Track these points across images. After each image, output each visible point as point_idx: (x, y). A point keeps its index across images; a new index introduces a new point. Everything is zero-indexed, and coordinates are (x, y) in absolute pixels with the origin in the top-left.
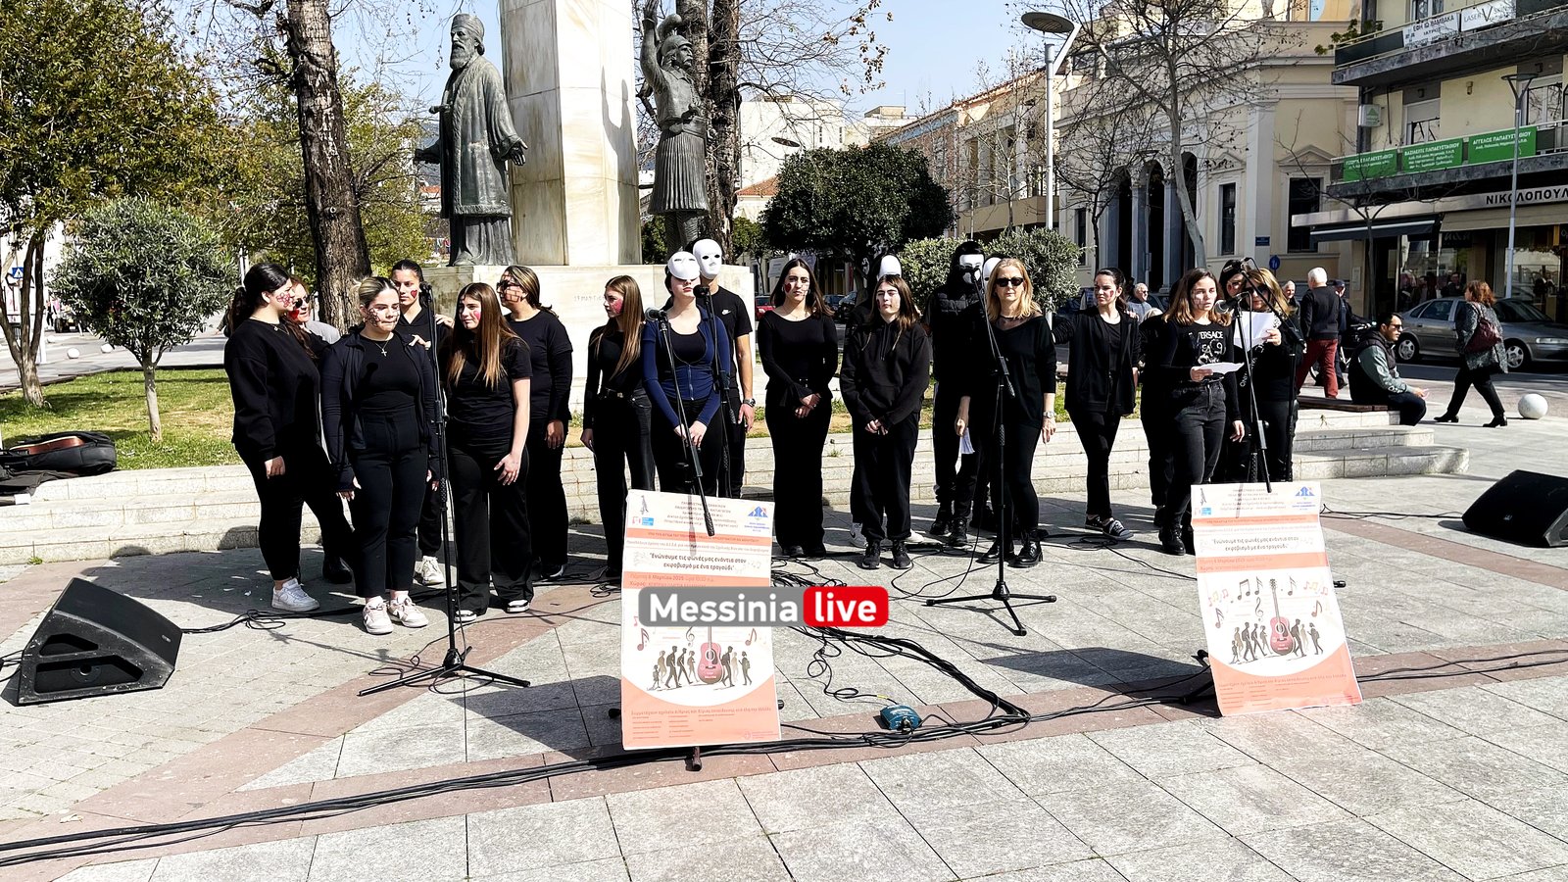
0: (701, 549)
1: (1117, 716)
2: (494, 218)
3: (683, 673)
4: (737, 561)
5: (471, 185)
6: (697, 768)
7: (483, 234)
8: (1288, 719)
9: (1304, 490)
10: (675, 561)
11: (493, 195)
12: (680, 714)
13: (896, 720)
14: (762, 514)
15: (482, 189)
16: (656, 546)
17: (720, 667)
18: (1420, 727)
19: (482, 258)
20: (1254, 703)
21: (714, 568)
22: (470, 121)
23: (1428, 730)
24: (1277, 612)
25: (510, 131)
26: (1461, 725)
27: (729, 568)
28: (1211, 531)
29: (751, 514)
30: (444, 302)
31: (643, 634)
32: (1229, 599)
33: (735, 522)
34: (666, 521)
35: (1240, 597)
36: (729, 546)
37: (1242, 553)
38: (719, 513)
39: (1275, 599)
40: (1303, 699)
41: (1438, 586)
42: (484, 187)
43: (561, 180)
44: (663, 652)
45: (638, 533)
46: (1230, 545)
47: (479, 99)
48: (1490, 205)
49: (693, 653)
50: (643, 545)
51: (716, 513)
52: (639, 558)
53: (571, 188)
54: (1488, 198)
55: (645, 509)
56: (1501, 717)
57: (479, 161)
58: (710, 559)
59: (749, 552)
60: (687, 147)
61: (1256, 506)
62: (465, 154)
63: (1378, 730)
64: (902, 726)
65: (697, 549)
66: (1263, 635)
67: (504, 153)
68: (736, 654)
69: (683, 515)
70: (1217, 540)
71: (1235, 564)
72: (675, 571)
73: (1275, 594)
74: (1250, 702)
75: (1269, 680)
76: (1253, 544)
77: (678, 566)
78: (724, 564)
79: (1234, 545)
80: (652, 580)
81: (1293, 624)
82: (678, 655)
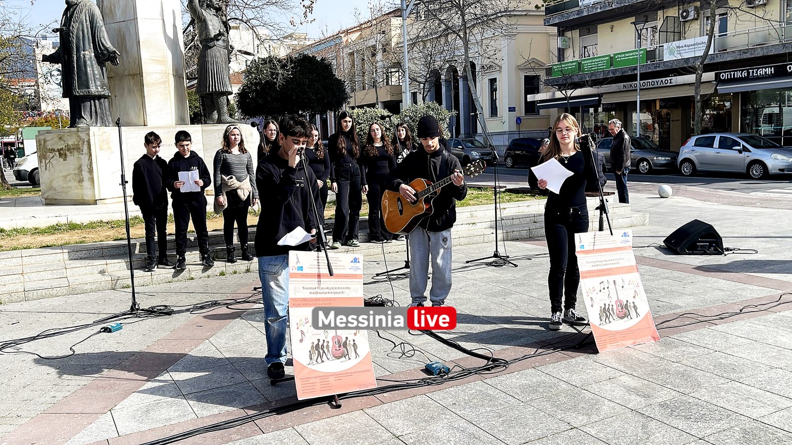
0: (325, 283)
1: (547, 358)
2: (99, 97)
3: (324, 354)
4: (346, 288)
5: (84, 77)
6: (339, 406)
7: (93, 108)
8: (630, 351)
9: (625, 233)
10: (314, 291)
11: (98, 83)
12: (325, 378)
13: (437, 370)
14: (358, 262)
15: (91, 80)
16: (305, 283)
17: (343, 349)
18: (691, 349)
19: (93, 123)
20: (611, 345)
21: (335, 293)
22: (81, 38)
23: (695, 350)
24: (618, 298)
25: (109, 45)
26: (710, 347)
27: (343, 292)
28: (585, 257)
29: (352, 262)
30: (69, 150)
31: (302, 333)
32: (596, 292)
33: (344, 266)
34: (309, 268)
35: (600, 291)
36: (343, 281)
37: (599, 268)
38: (336, 262)
39: (616, 291)
40: (633, 341)
41: (664, 281)
42: (93, 79)
43: (141, 74)
44: (313, 343)
45: (295, 275)
46: (593, 264)
47: (87, 25)
48: (625, 89)
49: (328, 342)
50: (298, 283)
51: (334, 262)
52: (297, 290)
53: (147, 79)
54: (624, 85)
55: (298, 262)
56: (726, 341)
57: (88, 62)
58: (333, 288)
59: (353, 283)
60: (218, 55)
61: (604, 243)
62: (78, 58)
63: (673, 352)
64: (440, 372)
65: (323, 283)
66: (613, 311)
67: (104, 57)
68: (350, 341)
69: (315, 264)
70: (588, 261)
71: (597, 274)
72: (315, 296)
73: (616, 288)
74: (610, 345)
75: (617, 332)
76: (604, 263)
77: (317, 293)
78: (340, 291)
79: (596, 264)
80: (304, 302)
81: (625, 303)
82: (321, 344)
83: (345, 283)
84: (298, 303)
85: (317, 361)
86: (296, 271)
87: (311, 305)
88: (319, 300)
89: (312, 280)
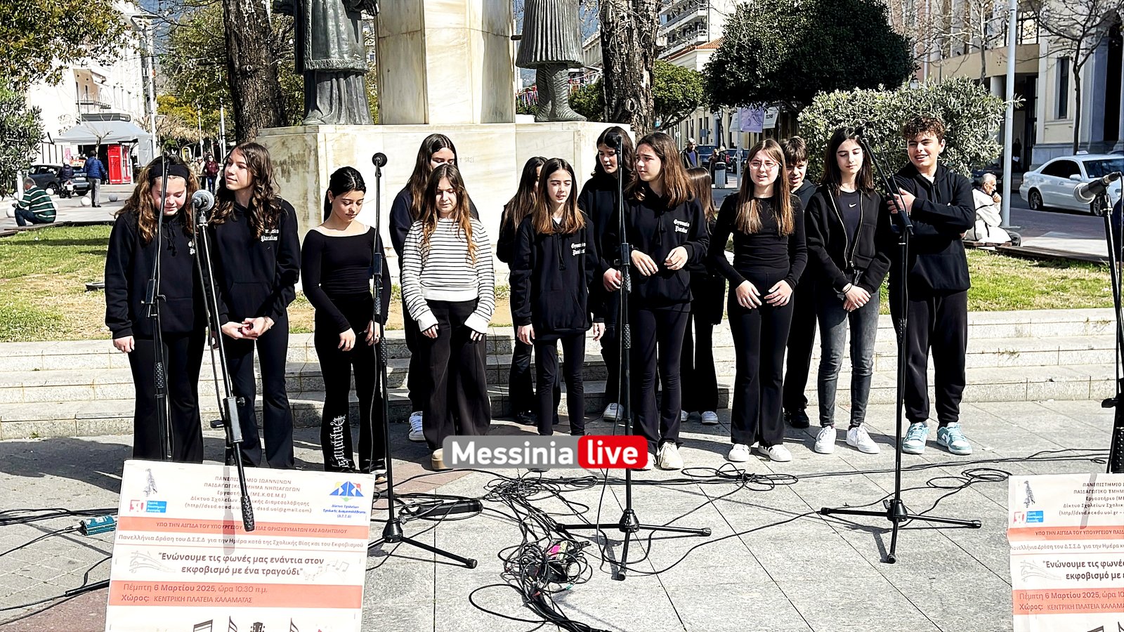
0: (243, 545)
2: (347, 73)
4: (307, 561)
7: (335, 91)
10: (201, 564)
14: (354, 492)
16: (170, 542)
19: (333, 116)
21: (268, 572)
27: (294, 572)
29: (335, 493)
33: (307, 504)
34: (187, 505)
36: (297, 539)
38: (280, 492)
45: (137, 524)
46: (1073, 571)
50: (147, 542)
52: (140, 560)
55: (151, 490)
58: (261, 560)
59: (331, 548)
65: (237, 545)
69: (218, 496)
70: (1052, 561)
72: (200, 578)
76: (1115, 570)
77: (207, 570)
78: (285, 566)
79: (1082, 571)
80: (161, 593)
83: (306, 547)
84: (138, 593)
86: (143, 513)
87: (179, 600)
88: (209, 587)
89: (196, 535)
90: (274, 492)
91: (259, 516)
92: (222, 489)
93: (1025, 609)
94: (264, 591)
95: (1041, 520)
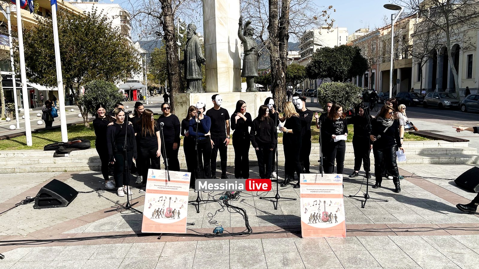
0: (169, 184)
2: (197, 80)
3: (161, 215)
4: (179, 187)
5: (191, 71)
6: (160, 239)
7: (194, 84)
9: (337, 176)
11: (197, 73)
12: (158, 225)
16: (156, 183)
17: (171, 214)
18: (355, 246)
19: (194, 91)
21: (172, 189)
22: (191, 53)
24: (325, 210)
25: (202, 56)
26: (368, 247)
27: (177, 189)
28: (306, 186)
29: (184, 175)
31: (150, 205)
32: (310, 206)
33: (179, 177)
34: (159, 177)
35: (313, 205)
36: (177, 183)
39: (325, 207)
40: (329, 235)
42: (194, 71)
44: (156, 209)
45: (151, 180)
47: (194, 47)
50: (152, 182)
52: (151, 186)
55: (153, 174)
57: (193, 64)
58: (171, 187)
59: (183, 185)
60: (251, 58)
61: (322, 180)
62: (189, 62)
65: (167, 184)
66: (319, 216)
67: (200, 62)
68: (176, 211)
69: (164, 176)
70: (308, 189)
71: (313, 196)
72: (161, 189)
73: (325, 205)
74: (313, 235)
75: (320, 229)
76: (319, 191)
77: (162, 188)
78: (175, 188)
79: (313, 191)
80: (154, 191)
81: (329, 214)
82: (159, 210)
83: (179, 185)
84: (151, 191)
85: (156, 217)
86: (151, 178)
87: (157, 193)
88: (162, 191)
89: (160, 182)
90: (173, 175)
91: (171, 179)
92: (165, 174)
93: (302, 197)
94: (172, 192)
95: (306, 182)
